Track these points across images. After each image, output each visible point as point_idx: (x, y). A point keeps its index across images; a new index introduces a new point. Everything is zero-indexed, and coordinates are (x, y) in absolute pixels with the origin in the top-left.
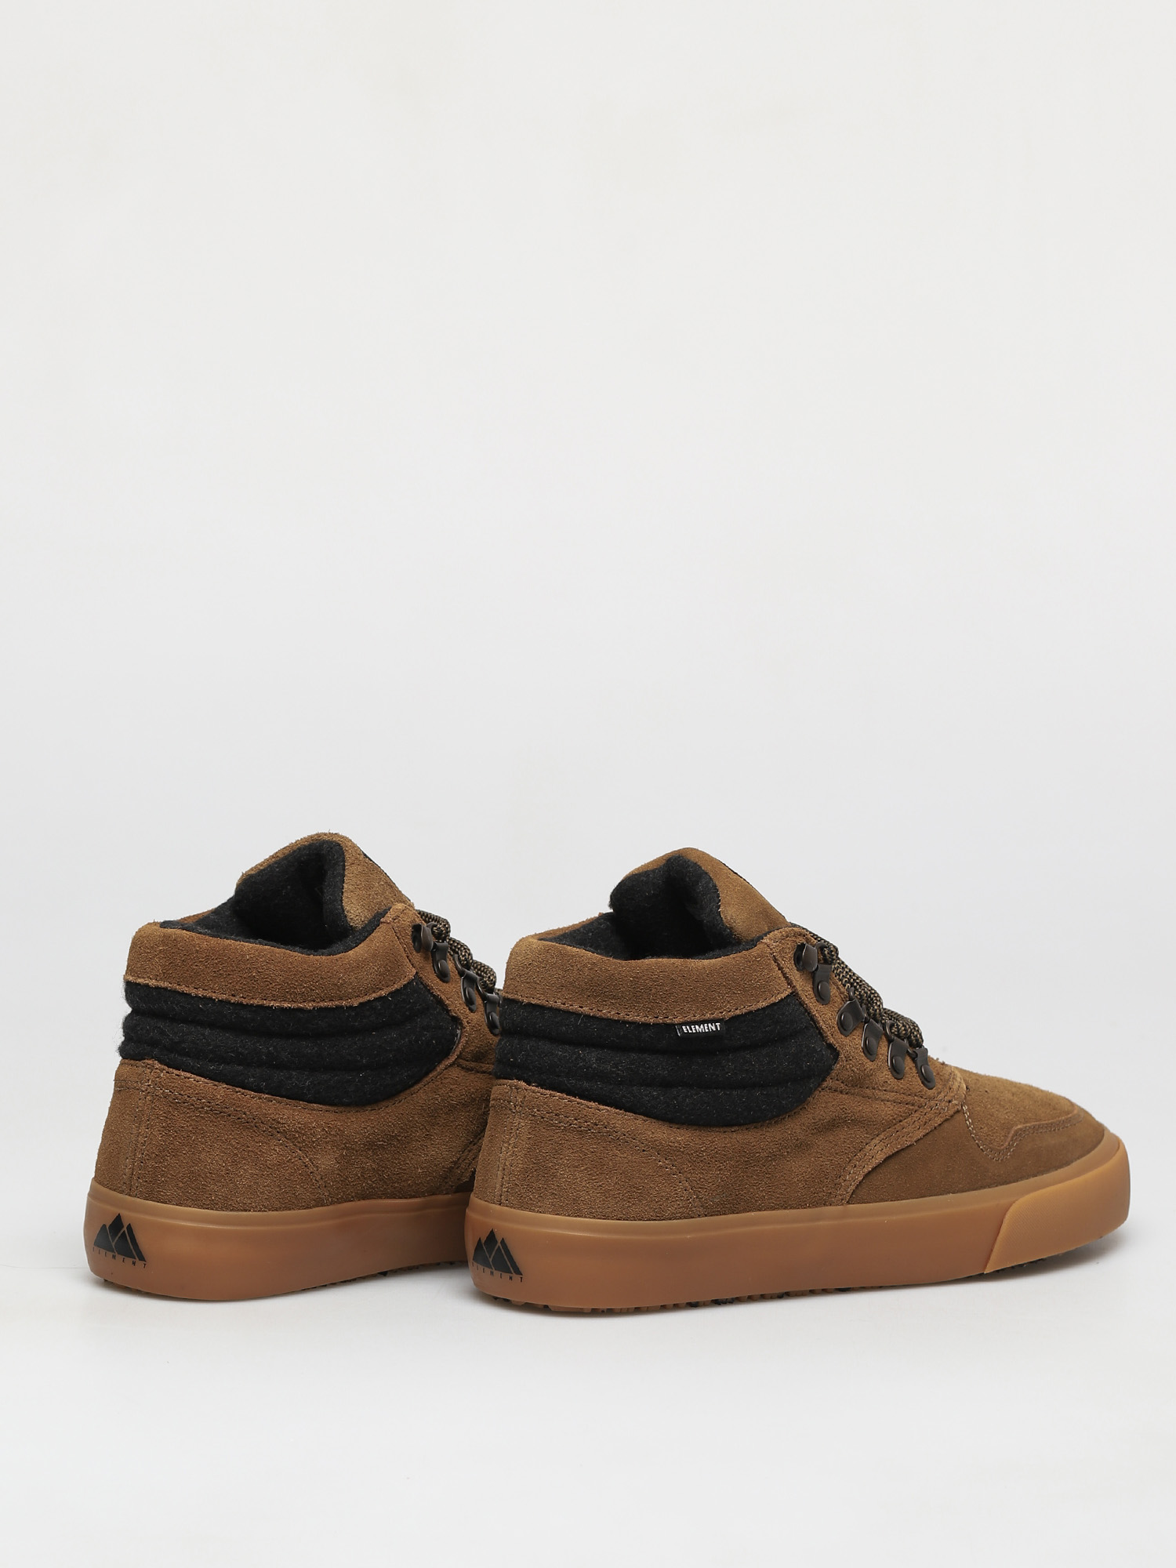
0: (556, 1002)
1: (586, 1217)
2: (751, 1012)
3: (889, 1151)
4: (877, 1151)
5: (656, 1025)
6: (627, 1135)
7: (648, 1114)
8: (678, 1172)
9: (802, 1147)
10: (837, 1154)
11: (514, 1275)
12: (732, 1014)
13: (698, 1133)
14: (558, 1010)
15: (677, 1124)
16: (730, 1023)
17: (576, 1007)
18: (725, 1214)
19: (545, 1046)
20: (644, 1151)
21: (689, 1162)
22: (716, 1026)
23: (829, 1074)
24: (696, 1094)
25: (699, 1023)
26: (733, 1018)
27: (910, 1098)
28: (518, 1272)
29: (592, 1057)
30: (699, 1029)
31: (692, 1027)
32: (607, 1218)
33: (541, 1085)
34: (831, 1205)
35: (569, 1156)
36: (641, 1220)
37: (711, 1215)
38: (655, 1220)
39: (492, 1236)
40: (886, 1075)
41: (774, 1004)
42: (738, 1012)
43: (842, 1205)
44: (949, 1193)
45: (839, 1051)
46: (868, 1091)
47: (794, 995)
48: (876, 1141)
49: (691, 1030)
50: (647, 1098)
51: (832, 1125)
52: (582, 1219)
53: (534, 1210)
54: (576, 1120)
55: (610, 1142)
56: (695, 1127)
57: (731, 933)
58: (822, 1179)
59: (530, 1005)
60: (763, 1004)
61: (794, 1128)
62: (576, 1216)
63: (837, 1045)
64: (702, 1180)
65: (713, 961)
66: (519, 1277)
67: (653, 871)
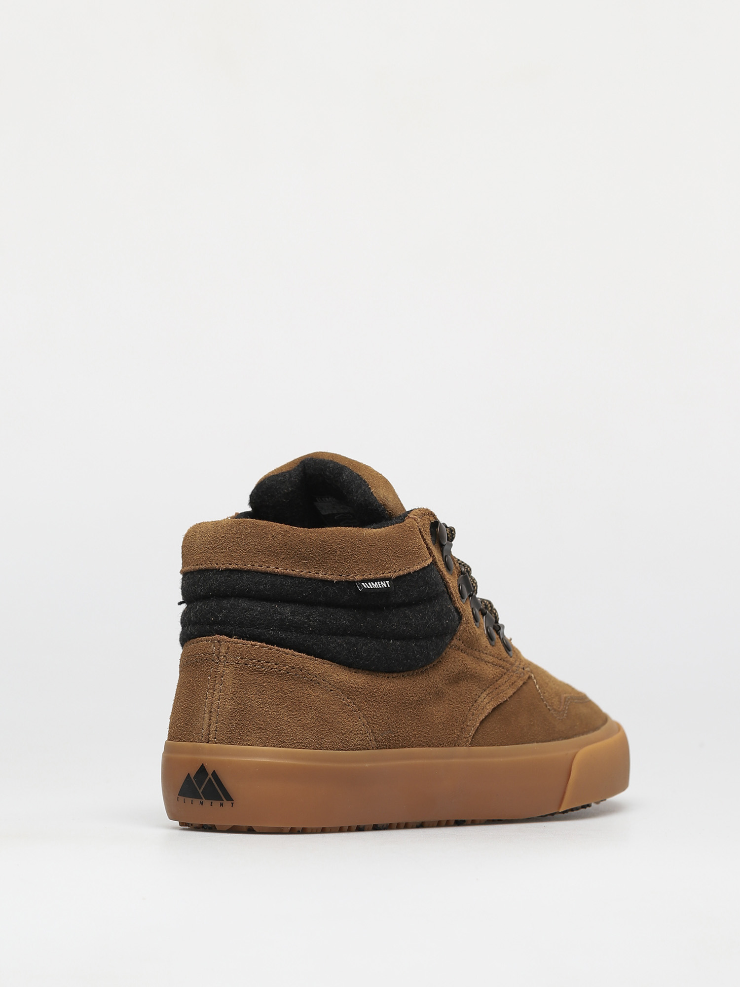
0: (253, 565)
1: (289, 747)
2: (410, 573)
3: (494, 704)
4: (486, 703)
5: (339, 582)
6: (318, 676)
7: (333, 659)
8: (357, 709)
9: (439, 695)
10: (462, 702)
11: (225, 802)
12: (397, 574)
13: (369, 677)
14: (257, 572)
15: (354, 668)
16: (397, 581)
17: (272, 568)
18: (389, 748)
19: (244, 604)
20: (331, 691)
21: (365, 701)
22: (386, 583)
23: (455, 634)
24: (370, 643)
25: (374, 581)
26: (397, 578)
27: (501, 662)
28: (229, 798)
29: (287, 610)
30: (376, 585)
31: (369, 583)
32: (306, 748)
33: (240, 637)
34: (459, 746)
35: (272, 696)
36: (331, 750)
37: (381, 748)
38: (342, 750)
39: (202, 770)
40: (485, 641)
41: (424, 568)
42: (401, 573)
43: (466, 746)
44: (533, 742)
45: (462, 615)
46: (477, 653)
47: (434, 563)
48: (484, 695)
49: (369, 586)
50: (333, 645)
51: (457, 679)
52: (286, 749)
53: (242, 744)
54: (276, 664)
55: (305, 683)
56: (367, 672)
57: (385, 510)
58: (454, 723)
59: (227, 570)
60: (417, 567)
61: (436, 678)
62: (280, 747)
63: (461, 609)
64: (375, 717)
65: (379, 530)
66: (230, 802)
67: (288, 472)
